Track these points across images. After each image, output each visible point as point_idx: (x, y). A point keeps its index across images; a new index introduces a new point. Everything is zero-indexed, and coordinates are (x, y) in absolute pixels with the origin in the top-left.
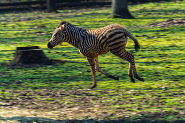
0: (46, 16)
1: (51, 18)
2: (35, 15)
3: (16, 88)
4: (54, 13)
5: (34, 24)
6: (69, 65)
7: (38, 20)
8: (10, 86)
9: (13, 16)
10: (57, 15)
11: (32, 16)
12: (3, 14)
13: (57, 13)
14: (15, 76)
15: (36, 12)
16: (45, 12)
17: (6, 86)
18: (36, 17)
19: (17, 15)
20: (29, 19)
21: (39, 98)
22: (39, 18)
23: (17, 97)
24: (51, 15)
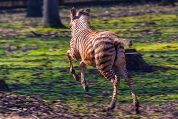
0: (160, 10)
1: (164, 13)
2: (147, 8)
3: (99, 102)
4: (171, 5)
5: (143, 20)
6: (173, 73)
7: (148, 16)
8: (94, 98)
9: (120, 10)
10: (173, 9)
11: (142, 11)
12: (108, 7)
13: (174, 6)
14: (103, 87)
15: (148, 5)
16: (160, 5)
17: (89, 98)
18: (148, 11)
19: (125, 8)
20: (138, 14)
21: (121, 115)
22: (151, 12)
23: (94, 113)
24: (167, 9)
